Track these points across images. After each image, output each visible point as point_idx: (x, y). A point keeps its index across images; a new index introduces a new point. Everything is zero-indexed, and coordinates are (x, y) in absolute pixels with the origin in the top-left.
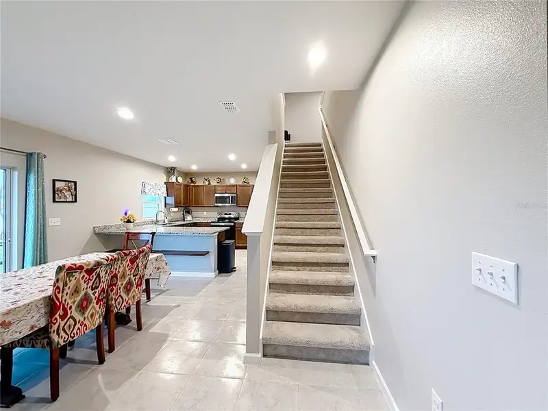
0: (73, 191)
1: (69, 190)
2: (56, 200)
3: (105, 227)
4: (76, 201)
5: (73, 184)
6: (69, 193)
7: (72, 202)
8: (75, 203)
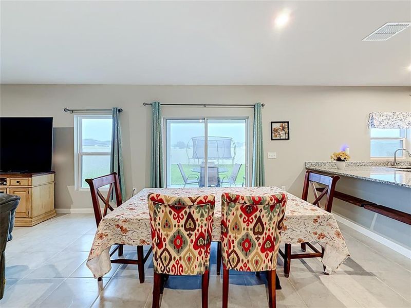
0: (286, 130)
1: (283, 130)
2: (273, 138)
3: (317, 164)
4: (288, 139)
5: (286, 124)
6: (283, 132)
7: (286, 139)
8: (288, 141)
